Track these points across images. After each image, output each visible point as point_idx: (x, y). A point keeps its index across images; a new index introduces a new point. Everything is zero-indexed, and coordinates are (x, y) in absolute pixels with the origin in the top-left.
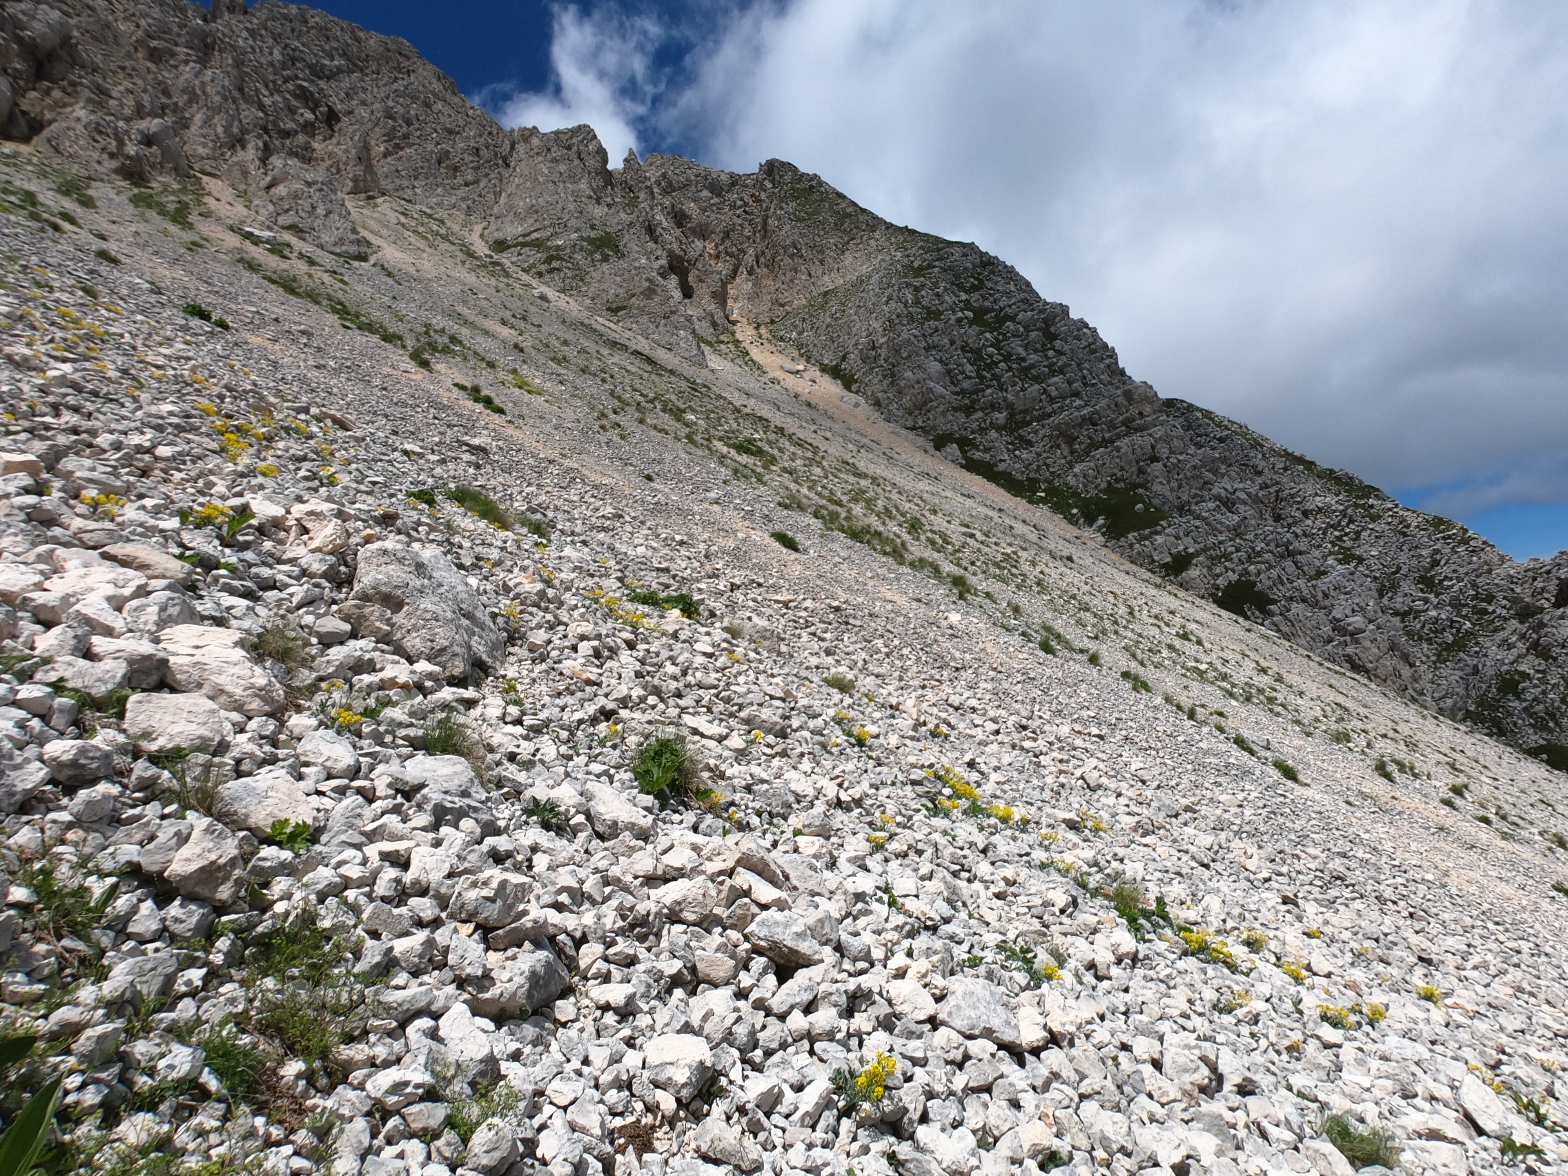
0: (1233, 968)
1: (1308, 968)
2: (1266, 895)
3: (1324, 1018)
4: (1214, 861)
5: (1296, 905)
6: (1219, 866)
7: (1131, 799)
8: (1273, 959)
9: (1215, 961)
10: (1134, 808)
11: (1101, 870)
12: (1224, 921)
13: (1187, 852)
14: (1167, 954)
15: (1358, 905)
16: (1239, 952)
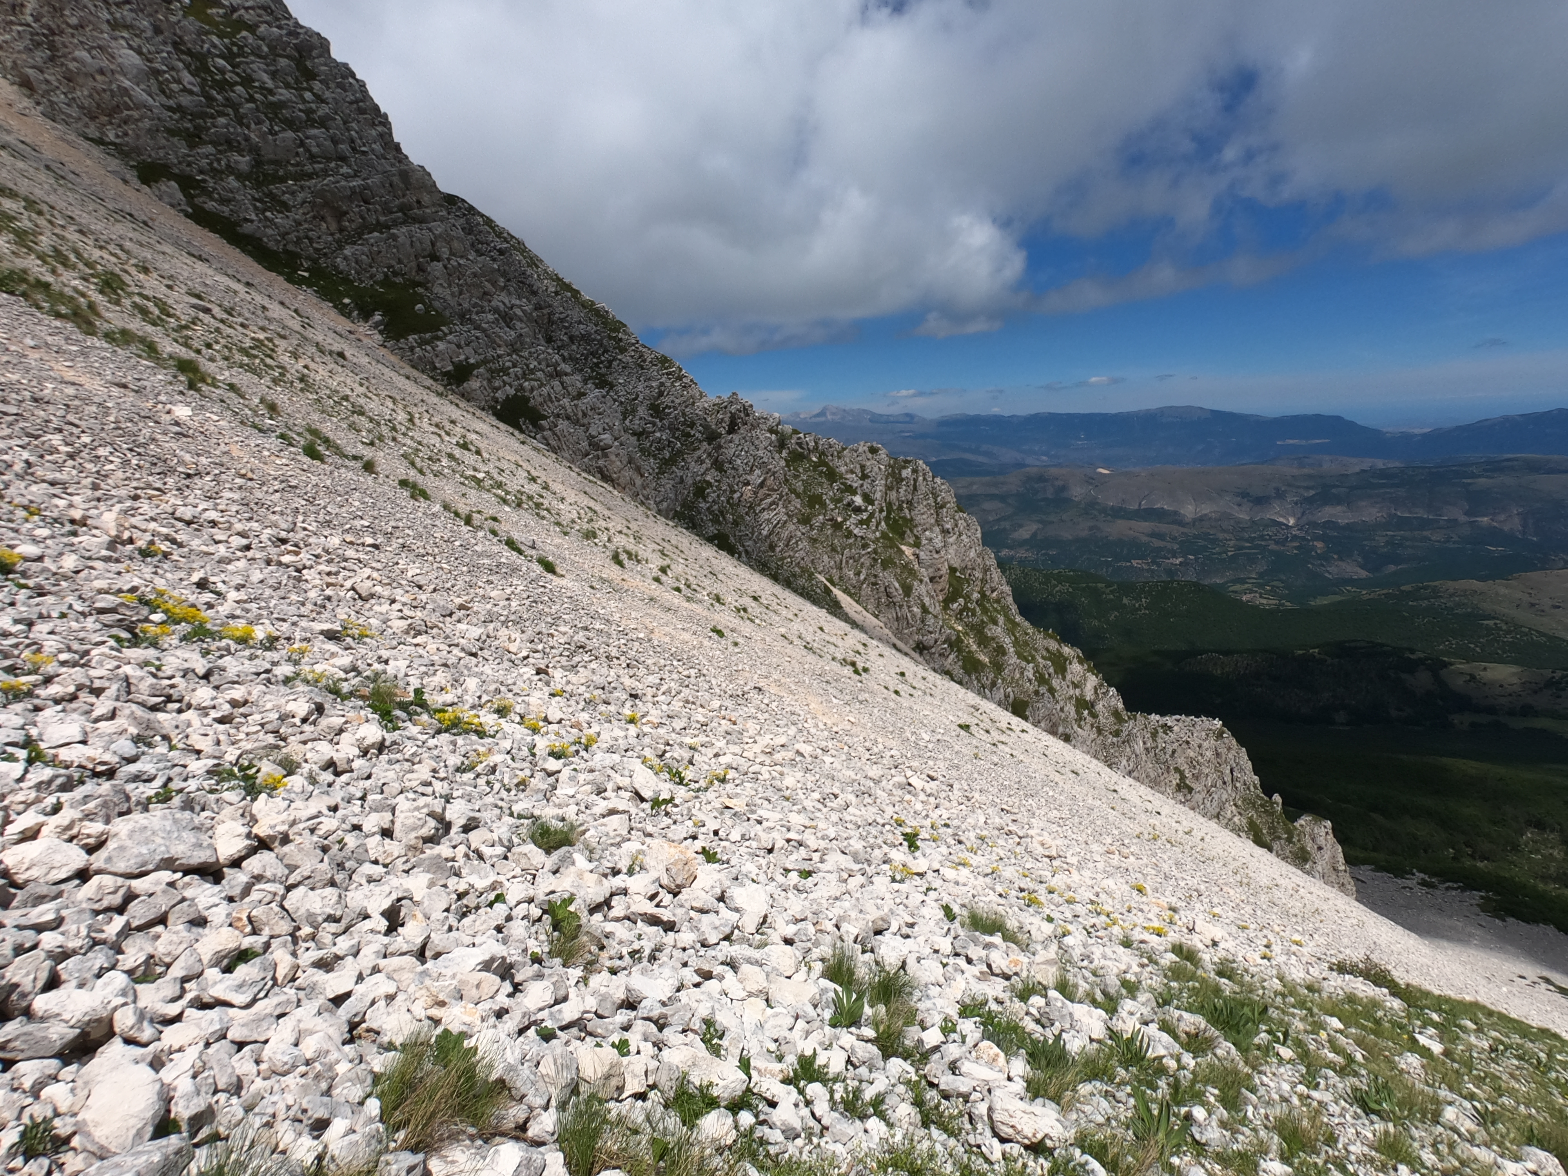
0: (481, 734)
1: (546, 719)
2: (525, 669)
3: (552, 754)
4: (481, 649)
5: (547, 674)
6: (486, 653)
7: (404, 604)
8: (518, 719)
9: (467, 732)
10: (407, 612)
11: (359, 673)
12: (480, 697)
13: (457, 645)
14: (420, 736)
15: (594, 665)
16: (488, 719)
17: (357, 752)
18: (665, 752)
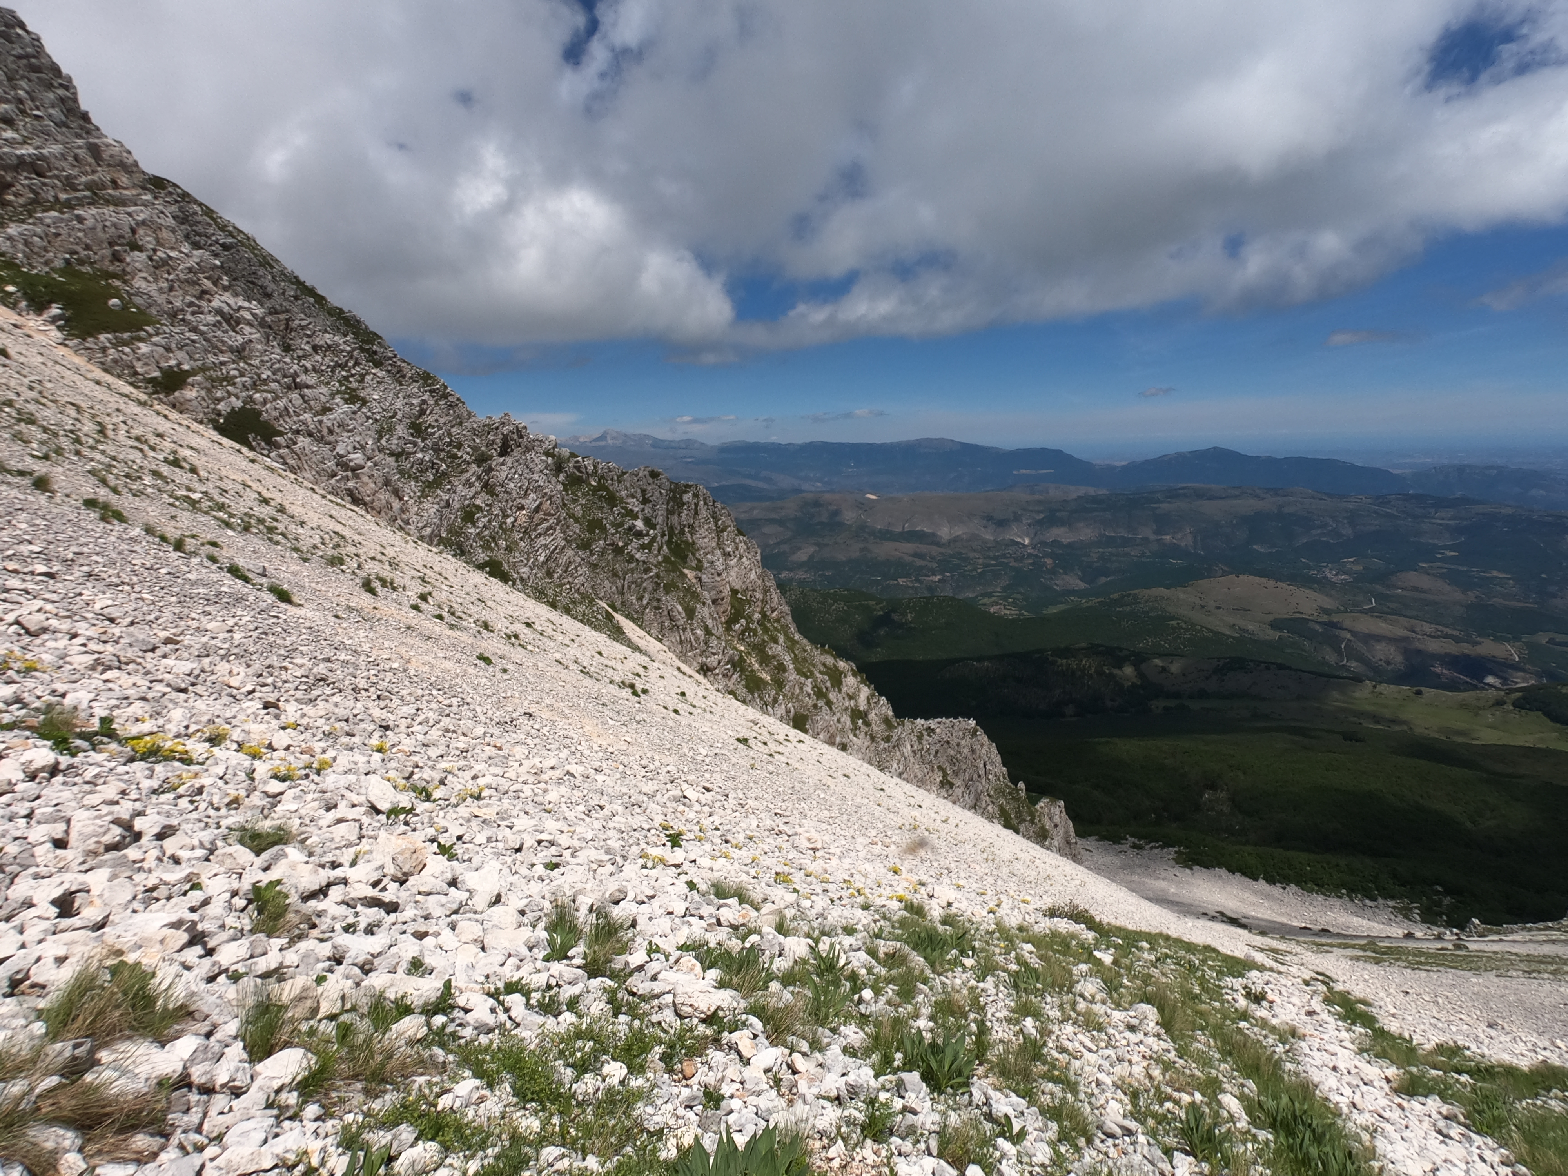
0: (187, 760)
1: (270, 746)
2: (249, 704)
3: (275, 777)
4: (193, 685)
5: (277, 707)
6: (199, 689)
7: (90, 639)
8: (235, 746)
9: (166, 759)
10: (92, 646)
11: (25, 706)
12: (187, 727)
13: (161, 681)
14: (106, 763)
15: (337, 698)
16: (197, 748)
17: (22, 776)
18: (412, 773)
